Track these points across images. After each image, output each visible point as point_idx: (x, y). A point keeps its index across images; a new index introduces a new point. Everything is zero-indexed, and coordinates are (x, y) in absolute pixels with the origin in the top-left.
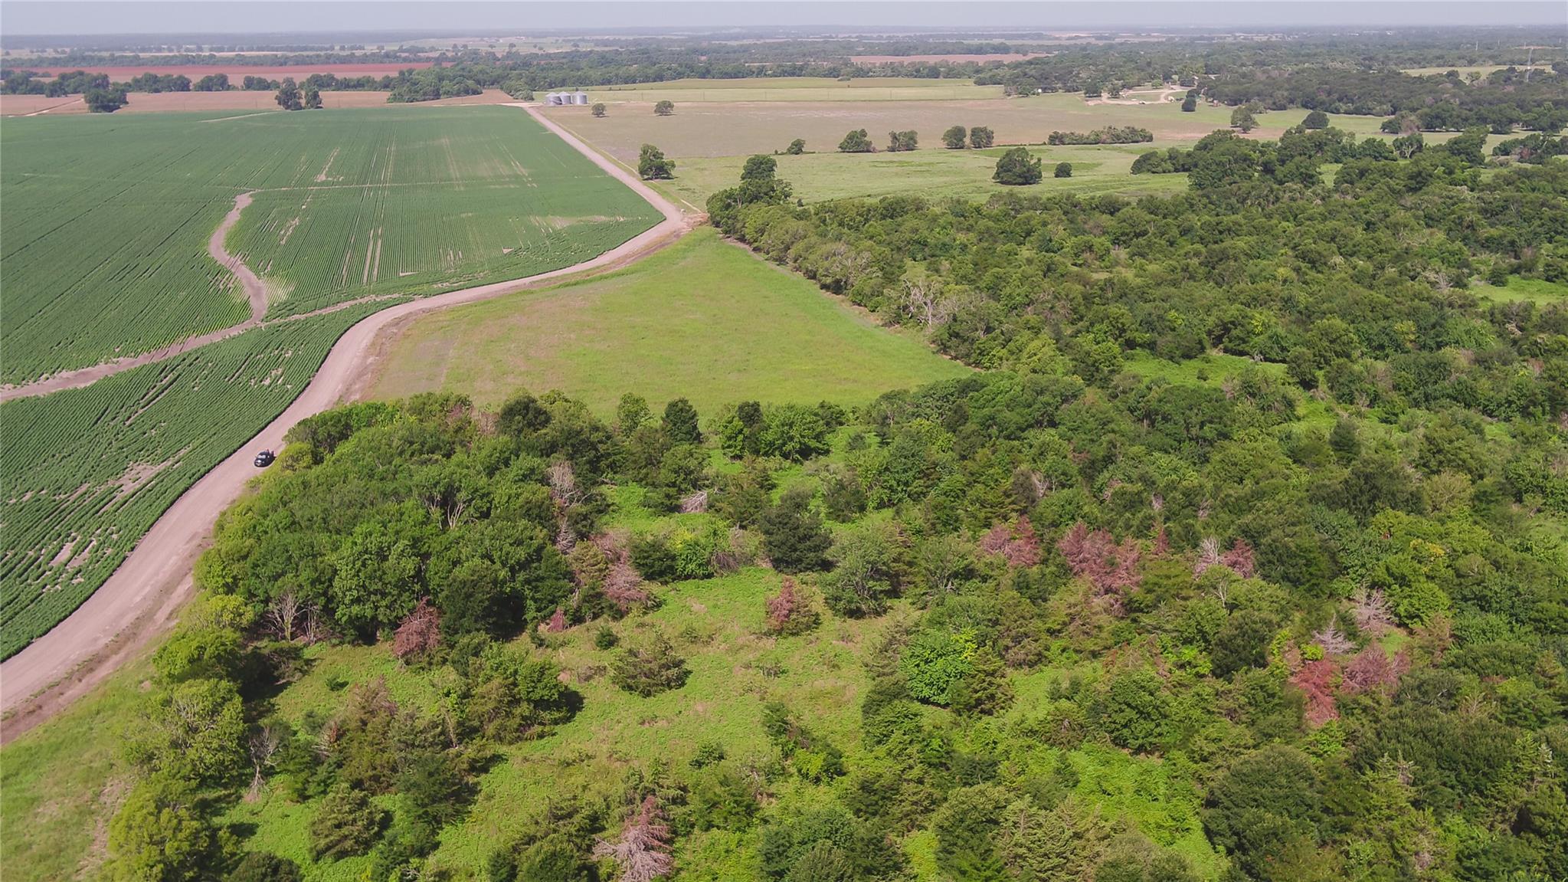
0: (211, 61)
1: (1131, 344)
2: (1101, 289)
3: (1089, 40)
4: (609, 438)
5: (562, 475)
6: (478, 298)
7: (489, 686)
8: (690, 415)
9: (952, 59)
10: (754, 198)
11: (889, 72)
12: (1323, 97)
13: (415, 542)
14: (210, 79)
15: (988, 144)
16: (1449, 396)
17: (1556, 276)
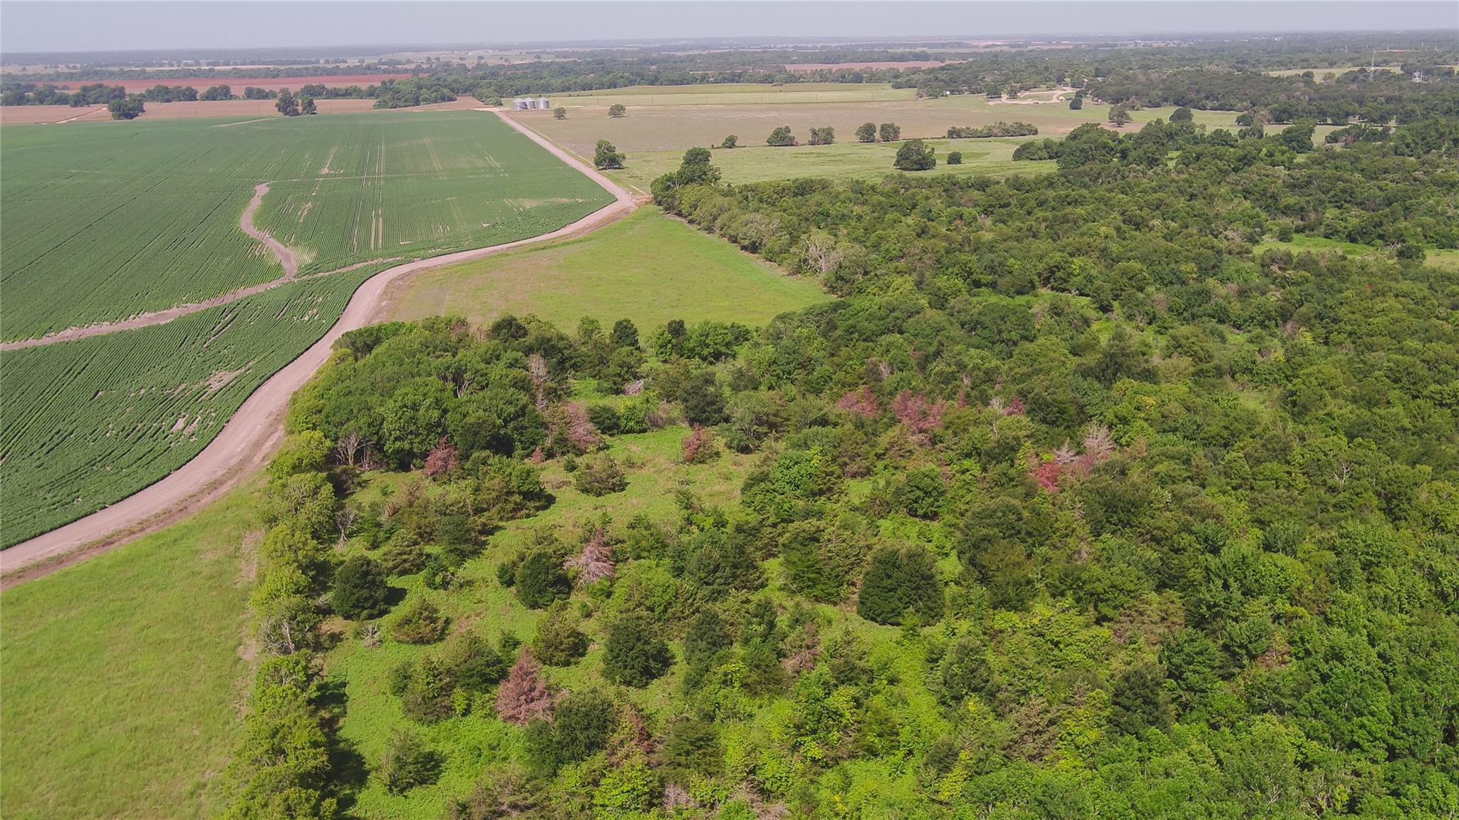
0: (210, 75)
1: (977, 284)
2: (961, 245)
3: (1003, 48)
4: (571, 346)
5: (537, 366)
6: (465, 260)
7: (493, 482)
8: (632, 331)
9: (875, 66)
10: (690, 180)
11: (818, 79)
12: (1193, 96)
13: (437, 401)
14: (215, 90)
15: (896, 137)
16: (1209, 315)
17: (1332, 234)
